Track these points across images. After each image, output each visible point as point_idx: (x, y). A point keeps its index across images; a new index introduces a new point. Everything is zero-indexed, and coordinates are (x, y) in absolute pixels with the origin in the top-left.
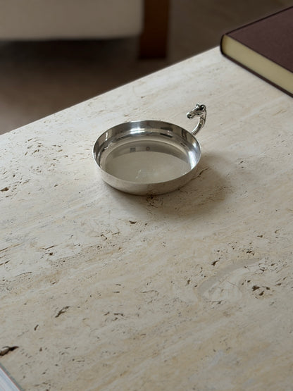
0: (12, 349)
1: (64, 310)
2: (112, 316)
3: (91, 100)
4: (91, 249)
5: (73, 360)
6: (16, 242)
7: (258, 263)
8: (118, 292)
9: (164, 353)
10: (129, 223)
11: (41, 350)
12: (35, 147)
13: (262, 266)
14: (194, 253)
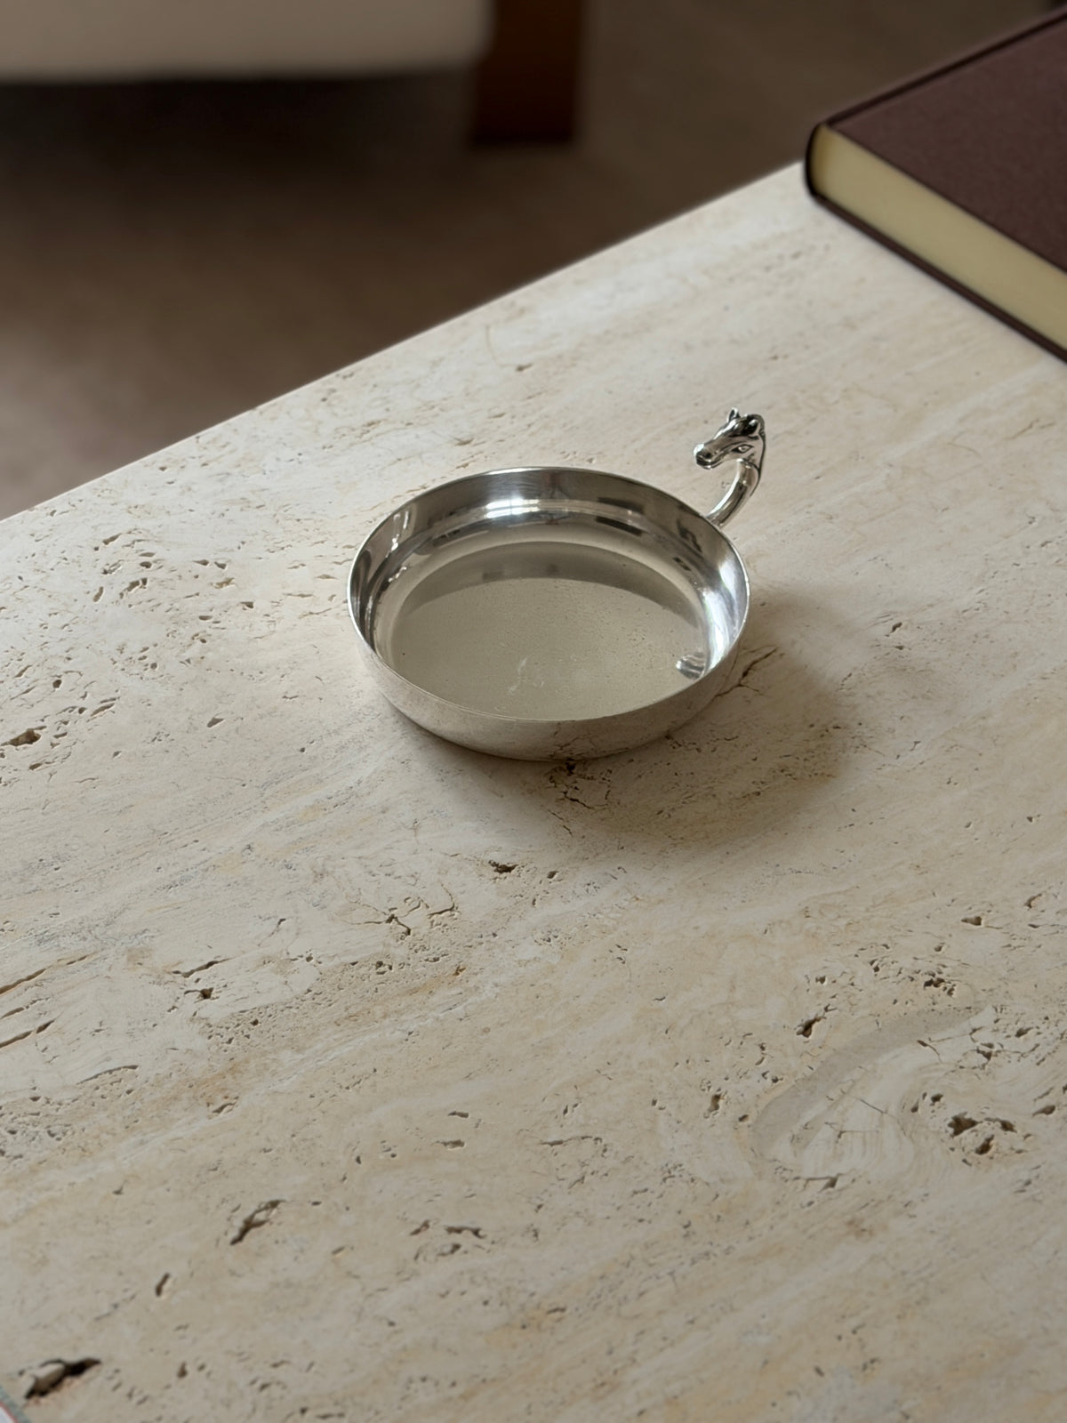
0: (77, 1369)
1: (260, 1217)
2: (438, 1238)
3: (331, 380)
4: (354, 971)
5: (303, 1411)
6: (72, 946)
7: (966, 1026)
8: (458, 1143)
9: (635, 1382)
10: (490, 872)
11: (183, 1373)
12: (131, 571)
13: (984, 1037)
14: (733, 989)
